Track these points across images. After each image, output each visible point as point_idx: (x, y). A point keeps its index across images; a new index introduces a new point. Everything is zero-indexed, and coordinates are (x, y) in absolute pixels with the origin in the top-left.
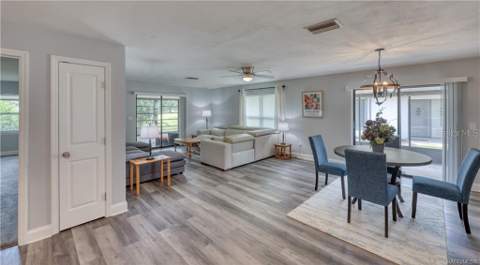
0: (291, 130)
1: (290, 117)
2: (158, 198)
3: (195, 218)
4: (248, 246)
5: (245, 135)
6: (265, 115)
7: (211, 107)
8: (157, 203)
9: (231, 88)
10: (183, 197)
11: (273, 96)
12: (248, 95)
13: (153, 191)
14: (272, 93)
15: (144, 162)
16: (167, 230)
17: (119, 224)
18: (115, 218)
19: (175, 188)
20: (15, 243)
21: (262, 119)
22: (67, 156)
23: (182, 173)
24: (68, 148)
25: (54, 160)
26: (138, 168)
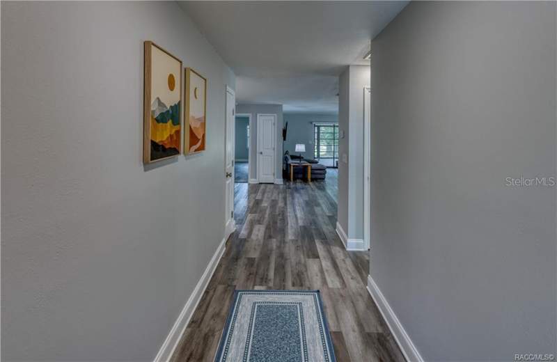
13: (300, 182)
15: (297, 165)
18: (276, 185)
19: (311, 184)
22: (261, 153)
23: (324, 179)
24: (261, 150)
25: (258, 155)
26: (292, 168)
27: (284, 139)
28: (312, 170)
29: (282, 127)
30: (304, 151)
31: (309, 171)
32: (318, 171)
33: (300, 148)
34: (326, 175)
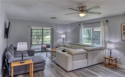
0: (116, 49)
5: (82, 50)
7: (66, 33)
26: (12, 69)
28: (33, 64)
31: (32, 67)
32: (39, 65)
34: (45, 66)
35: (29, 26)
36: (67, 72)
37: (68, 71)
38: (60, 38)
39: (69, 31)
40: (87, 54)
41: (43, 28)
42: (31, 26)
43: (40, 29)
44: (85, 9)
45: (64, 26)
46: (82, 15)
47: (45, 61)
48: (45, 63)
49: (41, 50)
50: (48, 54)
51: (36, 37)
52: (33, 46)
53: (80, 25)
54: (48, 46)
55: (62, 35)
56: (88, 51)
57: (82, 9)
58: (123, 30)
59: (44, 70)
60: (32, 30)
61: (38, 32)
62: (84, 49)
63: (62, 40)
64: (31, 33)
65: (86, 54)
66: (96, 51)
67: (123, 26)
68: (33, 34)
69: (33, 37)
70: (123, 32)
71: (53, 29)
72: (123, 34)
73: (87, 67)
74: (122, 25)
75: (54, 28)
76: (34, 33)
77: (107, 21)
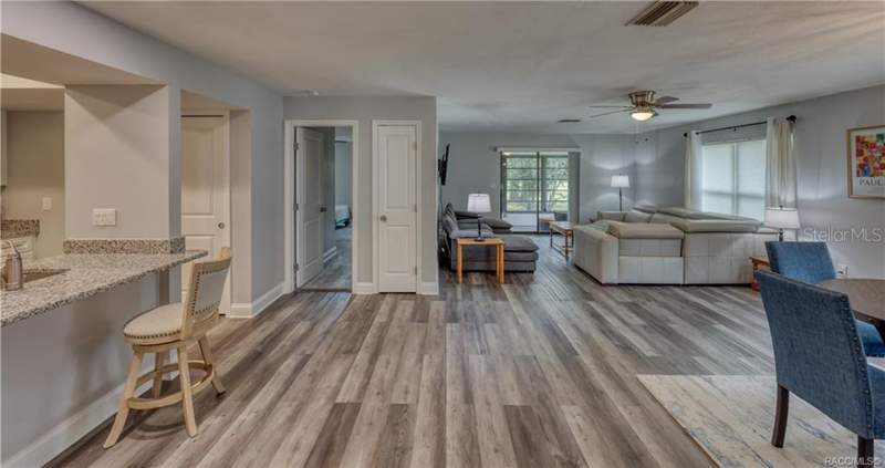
1: (808, 194)
2: (477, 294)
3: (496, 326)
4: (525, 377)
6: (745, 188)
8: (472, 296)
9: (671, 129)
10: (505, 299)
11: (764, 142)
12: (704, 142)
13: (479, 283)
14: (763, 135)
15: (472, 242)
16: (457, 325)
17: (421, 303)
18: (423, 297)
19: (506, 289)
20: (350, 291)
21: (737, 197)
22: (384, 219)
23: (532, 272)
24: (384, 211)
25: (374, 223)
26: (460, 249)
27: (443, 182)
28: (505, 251)
29: (437, 155)
30: (488, 209)
31: (501, 256)
32: (522, 255)
33: (479, 203)
34: (537, 262)
35: (495, 149)
36: (601, 284)
37: (603, 282)
38: (608, 188)
39: (646, 159)
40: (683, 240)
41: (541, 154)
42: (499, 150)
43: (531, 157)
44: (648, 99)
45: (626, 140)
46: (641, 116)
47: (537, 248)
48: (537, 254)
49: (535, 230)
50: (554, 242)
51: (520, 184)
52: (509, 215)
53: (686, 135)
54: (561, 217)
55: (613, 177)
56: (685, 232)
57: (640, 100)
58: (857, 155)
59: (535, 273)
60: (503, 159)
61: (528, 166)
62: (673, 225)
63: (617, 196)
64: (503, 170)
65: (680, 241)
66: (728, 235)
67: (858, 139)
68: (510, 174)
69: (508, 185)
70: (855, 161)
71: (578, 154)
72: (858, 172)
73: (684, 285)
74: (854, 135)
75: (580, 150)
76: (515, 171)
77: (792, 118)
